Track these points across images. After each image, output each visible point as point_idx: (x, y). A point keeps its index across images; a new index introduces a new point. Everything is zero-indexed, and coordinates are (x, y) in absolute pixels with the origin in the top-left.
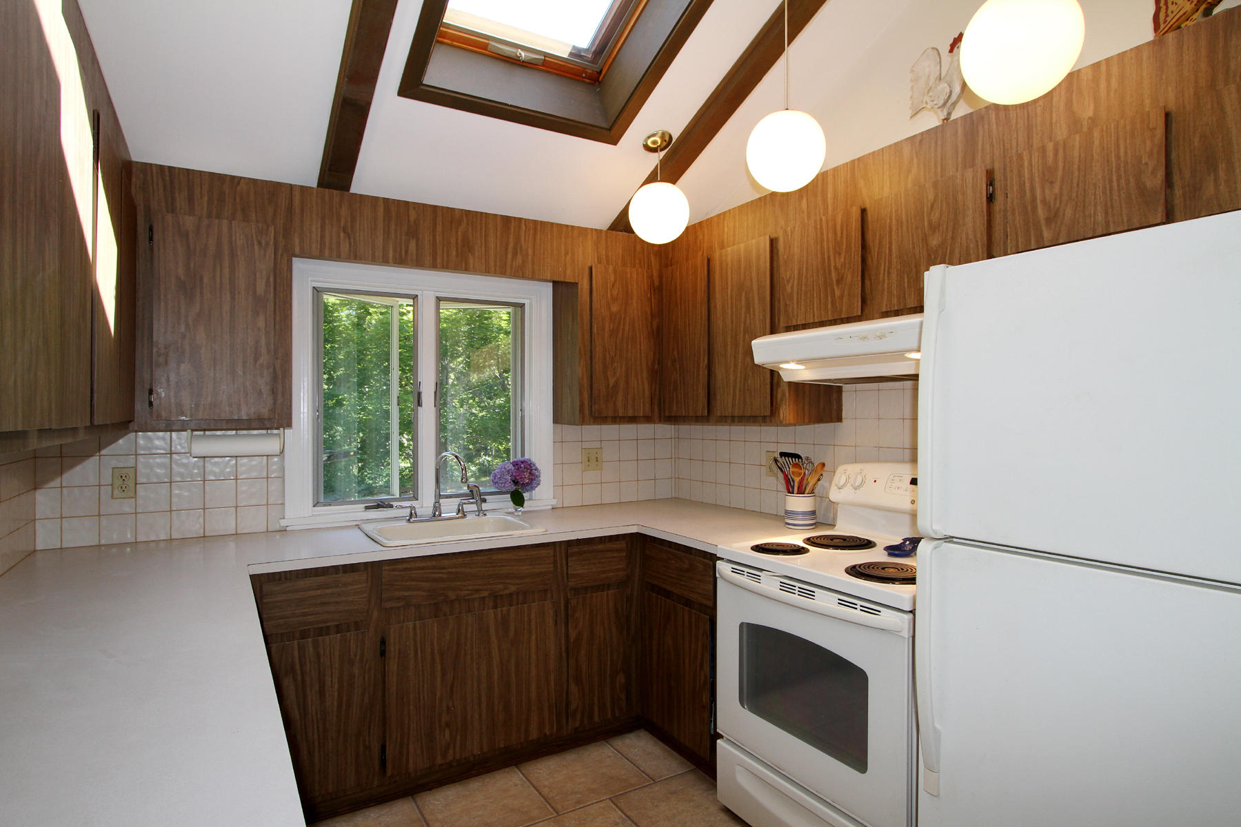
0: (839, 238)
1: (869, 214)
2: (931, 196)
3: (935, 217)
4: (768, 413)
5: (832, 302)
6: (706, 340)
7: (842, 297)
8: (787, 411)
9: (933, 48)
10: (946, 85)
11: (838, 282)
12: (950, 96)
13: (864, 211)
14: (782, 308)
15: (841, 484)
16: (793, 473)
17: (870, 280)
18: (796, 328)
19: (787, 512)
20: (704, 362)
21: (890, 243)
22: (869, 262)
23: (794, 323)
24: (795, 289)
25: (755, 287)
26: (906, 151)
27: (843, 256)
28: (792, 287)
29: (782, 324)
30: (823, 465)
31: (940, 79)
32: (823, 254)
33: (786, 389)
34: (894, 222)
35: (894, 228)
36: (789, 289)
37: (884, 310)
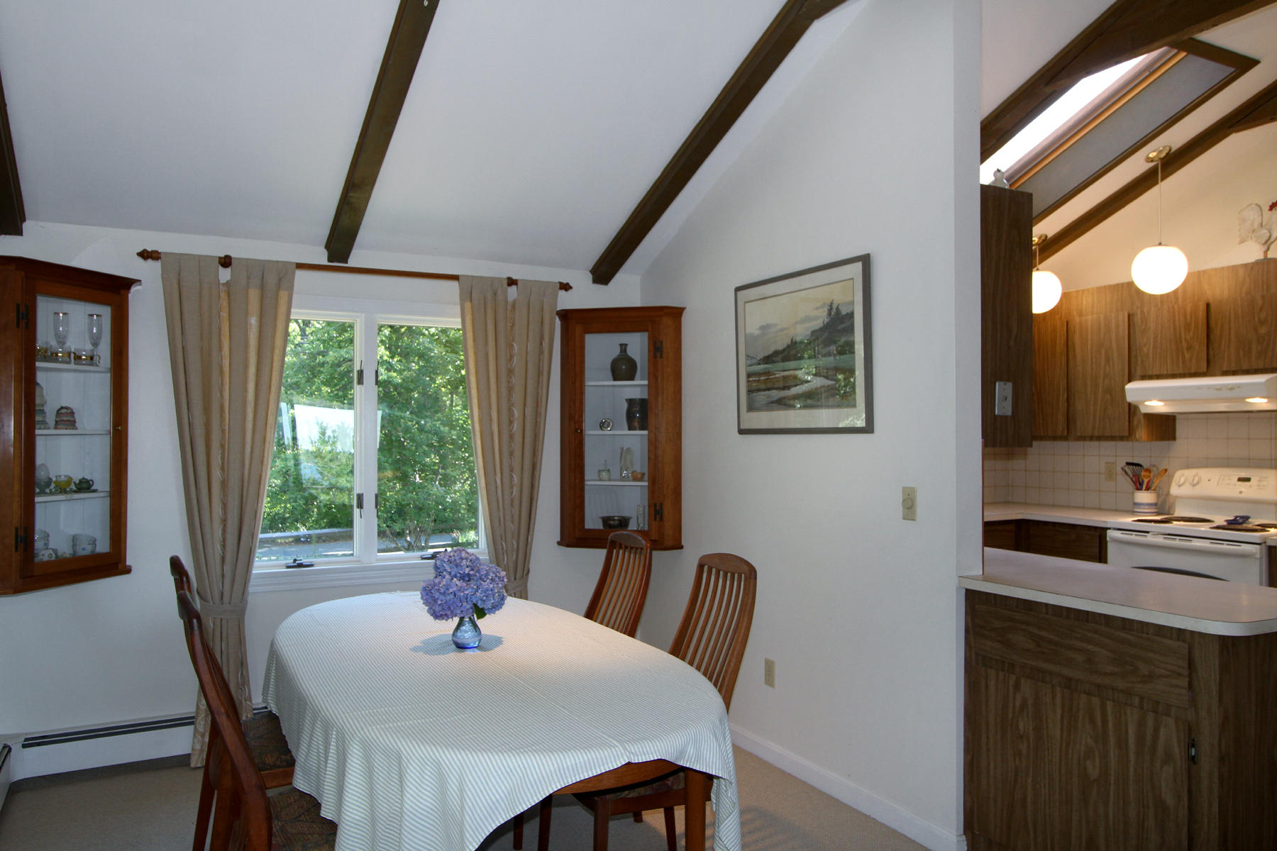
0: (1188, 321)
1: (1212, 307)
2: (1260, 302)
3: (1263, 316)
4: (1126, 434)
5: (1183, 363)
6: (1065, 381)
7: (1191, 359)
8: (1142, 433)
9: (1257, 205)
10: (1267, 231)
11: (1188, 349)
12: (1269, 239)
13: (1208, 305)
14: (1139, 362)
15: (1181, 482)
16: (1144, 476)
17: (1213, 349)
18: (1151, 377)
19: (1135, 504)
20: (1063, 397)
21: (1230, 329)
22: (1212, 338)
23: (1150, 373)
24: (1151, 351)
25: (1114, 345)
26: (1241, 272)
27: (1192, 332)
28: (1149, 349)
29: (1139, 372)
30: (1166, 470)
31: (1262, 226)
32: (1175, 330)
33: (1142, 418)
34: (1232, 315)
35: (1232, 319)
36: (1145, 349)
37: (1225, 369)
